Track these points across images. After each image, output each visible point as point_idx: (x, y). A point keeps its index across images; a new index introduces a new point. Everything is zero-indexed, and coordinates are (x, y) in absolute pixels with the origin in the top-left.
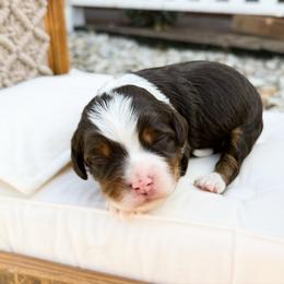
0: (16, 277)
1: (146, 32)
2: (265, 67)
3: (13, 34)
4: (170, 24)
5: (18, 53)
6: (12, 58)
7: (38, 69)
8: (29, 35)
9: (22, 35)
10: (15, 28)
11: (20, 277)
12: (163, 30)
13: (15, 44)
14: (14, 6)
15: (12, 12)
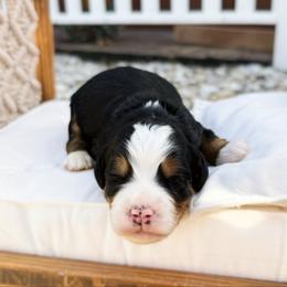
0: (66, 280)
1: (88, 48)
2: (215, 74)
3: (11, 49)
4: (111, 38)
5: (14, 67)
6: (9, 72)
7: (30, 82)
8: (23, 49)
9: (17, 50)
10: (13, 42)
11: (70, 279)
12: (106, 45)
13: (13, 59)
14: (13, 21)
15: (11, 28)
